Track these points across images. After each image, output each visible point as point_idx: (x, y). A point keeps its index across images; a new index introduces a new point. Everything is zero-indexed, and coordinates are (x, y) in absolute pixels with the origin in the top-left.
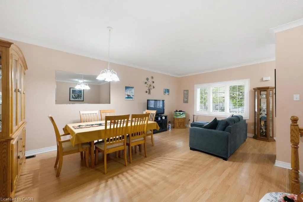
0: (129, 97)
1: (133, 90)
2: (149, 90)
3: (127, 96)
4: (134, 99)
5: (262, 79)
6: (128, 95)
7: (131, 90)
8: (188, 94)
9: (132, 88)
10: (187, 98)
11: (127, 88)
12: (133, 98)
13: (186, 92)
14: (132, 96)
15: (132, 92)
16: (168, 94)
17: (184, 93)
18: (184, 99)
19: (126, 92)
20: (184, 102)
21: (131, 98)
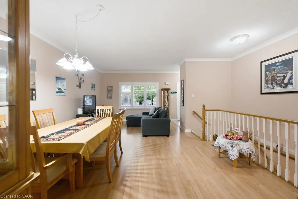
0: (60, 91)
1: (65, 83)
2: (80, 84)
3: (57, 90)
4: (65, 94)
5: (165, 83)
6: (59, 89)
7: (62, 82)
8: (112, 90)
9: (64, 79)
10: (111, 94)
11: (57, 78)
12: (65, 92)
13: (110, 88)
14: (63, 91)
15: (63, 85)
16: (95, 90)
17: (108, 89)
18: (107, 95)
19: (57, 85)
20: (107, 98)
21: (63, 92)
